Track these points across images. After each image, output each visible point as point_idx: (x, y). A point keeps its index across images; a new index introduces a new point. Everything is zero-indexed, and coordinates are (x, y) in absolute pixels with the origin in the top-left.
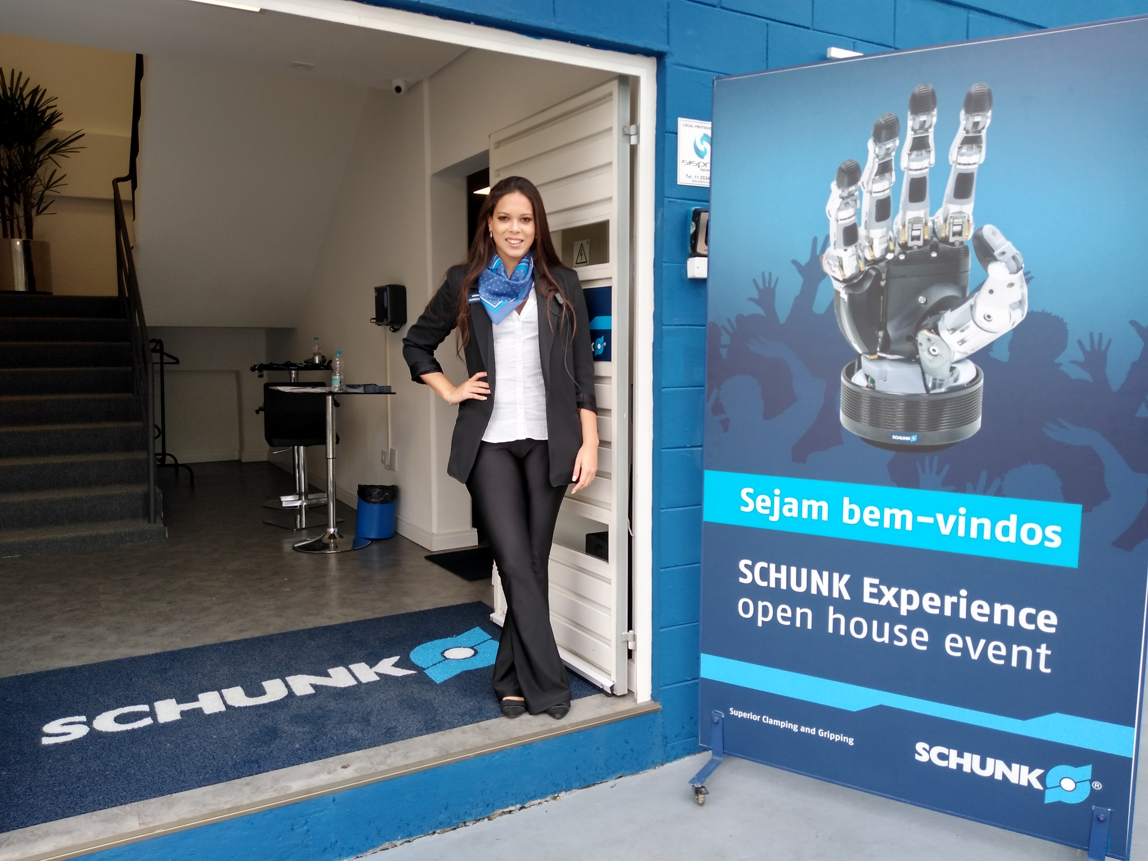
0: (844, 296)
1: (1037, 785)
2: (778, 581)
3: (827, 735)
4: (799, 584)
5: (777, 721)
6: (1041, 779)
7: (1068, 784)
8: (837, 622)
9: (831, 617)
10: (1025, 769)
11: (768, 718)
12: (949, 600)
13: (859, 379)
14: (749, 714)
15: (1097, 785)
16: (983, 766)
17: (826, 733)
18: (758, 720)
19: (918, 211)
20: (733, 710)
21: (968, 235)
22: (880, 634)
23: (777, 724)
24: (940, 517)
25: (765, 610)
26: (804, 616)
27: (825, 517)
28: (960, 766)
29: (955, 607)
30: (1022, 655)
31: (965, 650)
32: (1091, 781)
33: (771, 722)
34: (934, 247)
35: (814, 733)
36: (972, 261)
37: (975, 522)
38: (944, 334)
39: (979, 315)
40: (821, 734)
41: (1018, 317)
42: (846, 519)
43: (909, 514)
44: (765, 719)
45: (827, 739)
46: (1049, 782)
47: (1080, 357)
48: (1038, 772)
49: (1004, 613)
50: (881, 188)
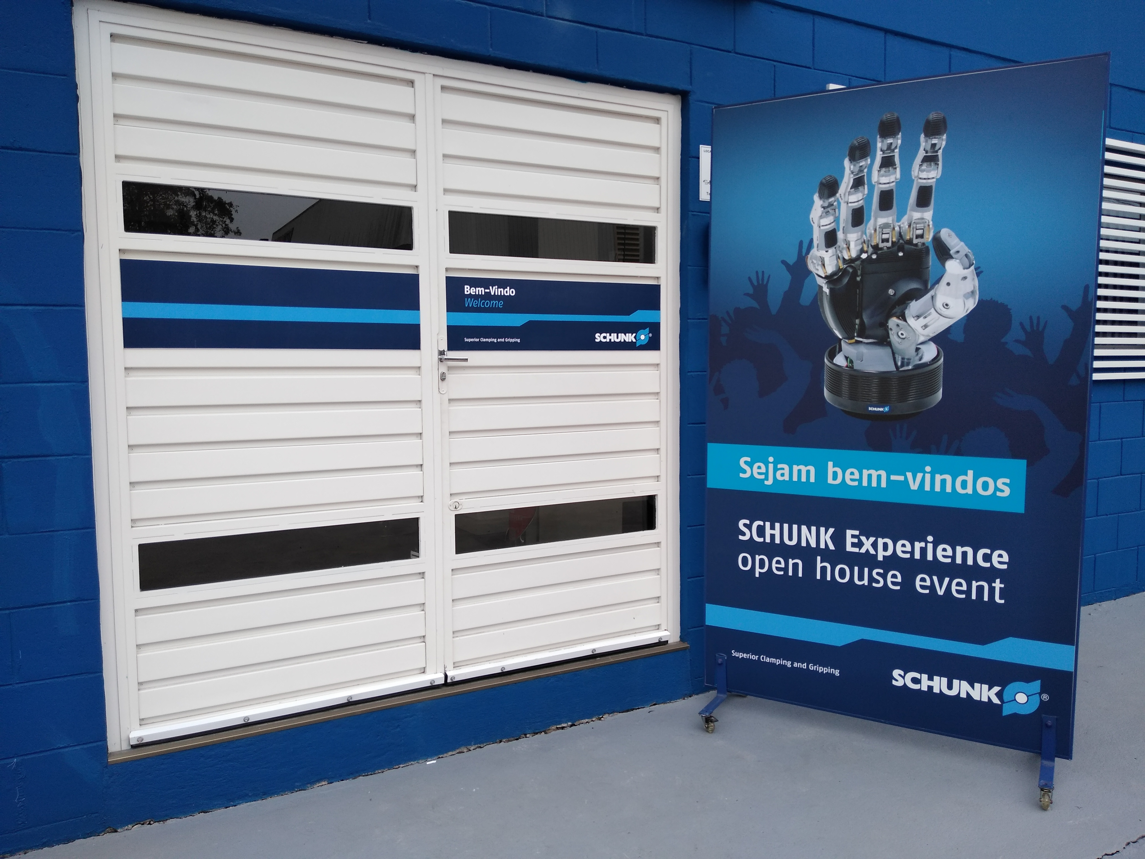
0: (826, 290)
1: (996, 701)
2: (773, 536)
3: (816, 668)
4: (790, 538)
5: (773, 659)
6: (999, 695)
7: (1021, 698)
8: (824, 569)
9: (819, 565)
10: (985, 687)
11: (765, 657)
12: (918, 545)
13: (840, 360)
14: (748, 655)
15: (1045, 697)
16: (950, 687)
17: (815, 667)
18: (757, 659)
19: (885, 218)
20: (734, 652)
21: (929, 237)
22: (861, 578)
23: (773, 662)
24: (909, 475)
25: (762, 561)
26: (795, 565)
27: (812, 480)
28: (930, 688)
29: (923, 551)
30: (980, 589)
31: (932, 587)
32: (1040, 694)
33: (768, 660)
34: (901, 248)
35: (805, 668)
36: (932, 258)
37: (938, 478)
38: (911, 321)
39: (939, 304)
40: (811, 668)
41: (971, 304)
42: (830, 481)
43: (883, 473)
44: (763, 658)
45: (816, 672)
46: (1006, 698)
47: (1023, 337)
48: (997, 689)
49: (964, 554)
50: (856, 199)
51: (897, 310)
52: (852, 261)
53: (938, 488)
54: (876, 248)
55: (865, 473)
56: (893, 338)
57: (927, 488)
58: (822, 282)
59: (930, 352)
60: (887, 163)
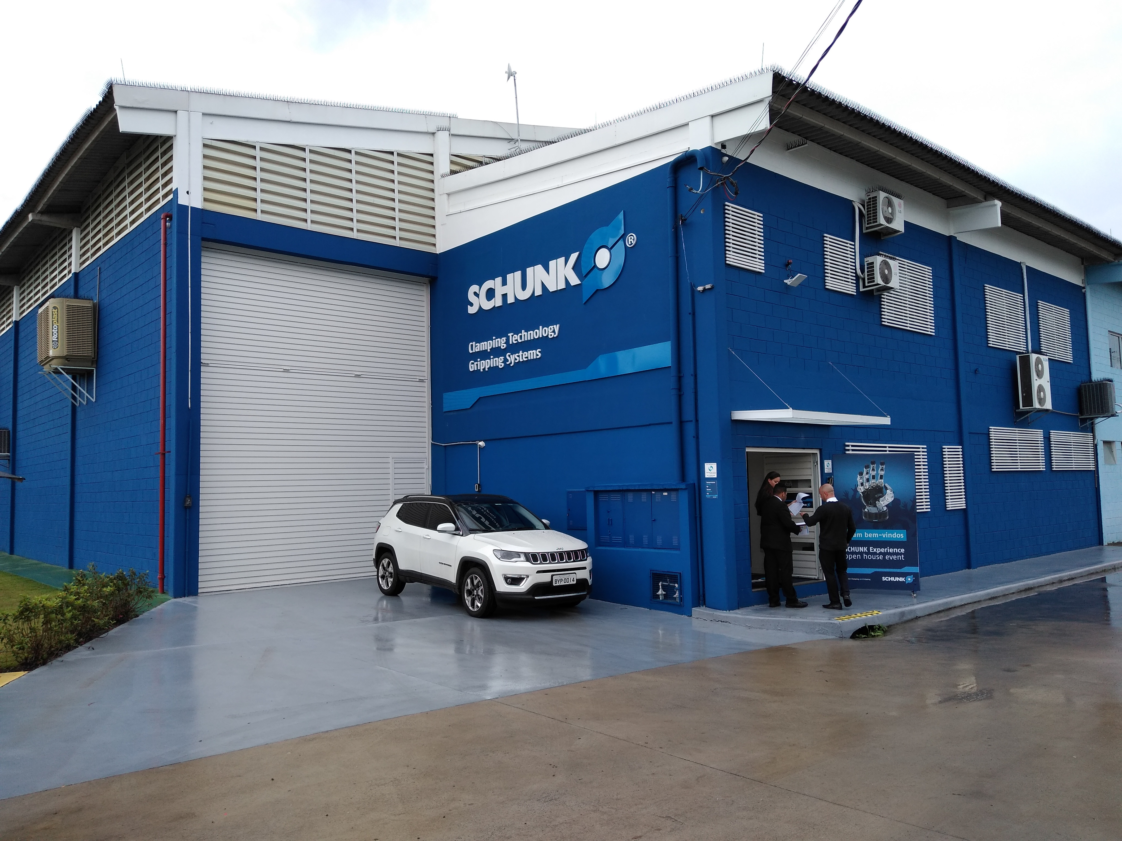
1: (904, 581)
2: (853, 550)
4: (857, 550)
6: (905, 579)
7: (909, 579)
8: (865, 557)
10: (901, 578)
12: (886, 549)
13: (866, 510)
19: (873, 481)
21: (883, 485)
22: (874, 558)
26: (859, 556)
28: (891, 580)
30: (899, 557)
31: (889, 558)
34: (877, 487)
36: (884, 489)
37: (889, 534)
38: (881, 502)
39: (886, 499)
41: (893, 499)
42: (866, 536)
43: (877, 534)
47: (903, 507)
48: (904, 578)
49: (895, 550)
50: (867, 476)
51: (878, 500)
52: (867, 489)
53: (889, 537)
54: (872, 487)
55: (873, 534)
56: (877, 505)
57: (887, 537)
58: (861, 493)
59: (885, 509)
60: (873, 470)
